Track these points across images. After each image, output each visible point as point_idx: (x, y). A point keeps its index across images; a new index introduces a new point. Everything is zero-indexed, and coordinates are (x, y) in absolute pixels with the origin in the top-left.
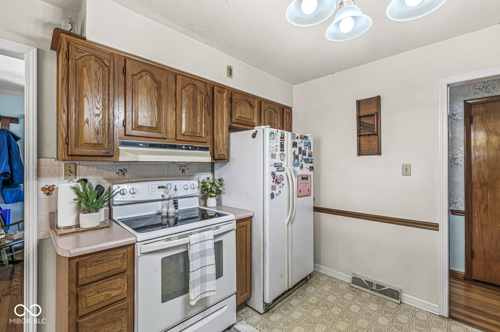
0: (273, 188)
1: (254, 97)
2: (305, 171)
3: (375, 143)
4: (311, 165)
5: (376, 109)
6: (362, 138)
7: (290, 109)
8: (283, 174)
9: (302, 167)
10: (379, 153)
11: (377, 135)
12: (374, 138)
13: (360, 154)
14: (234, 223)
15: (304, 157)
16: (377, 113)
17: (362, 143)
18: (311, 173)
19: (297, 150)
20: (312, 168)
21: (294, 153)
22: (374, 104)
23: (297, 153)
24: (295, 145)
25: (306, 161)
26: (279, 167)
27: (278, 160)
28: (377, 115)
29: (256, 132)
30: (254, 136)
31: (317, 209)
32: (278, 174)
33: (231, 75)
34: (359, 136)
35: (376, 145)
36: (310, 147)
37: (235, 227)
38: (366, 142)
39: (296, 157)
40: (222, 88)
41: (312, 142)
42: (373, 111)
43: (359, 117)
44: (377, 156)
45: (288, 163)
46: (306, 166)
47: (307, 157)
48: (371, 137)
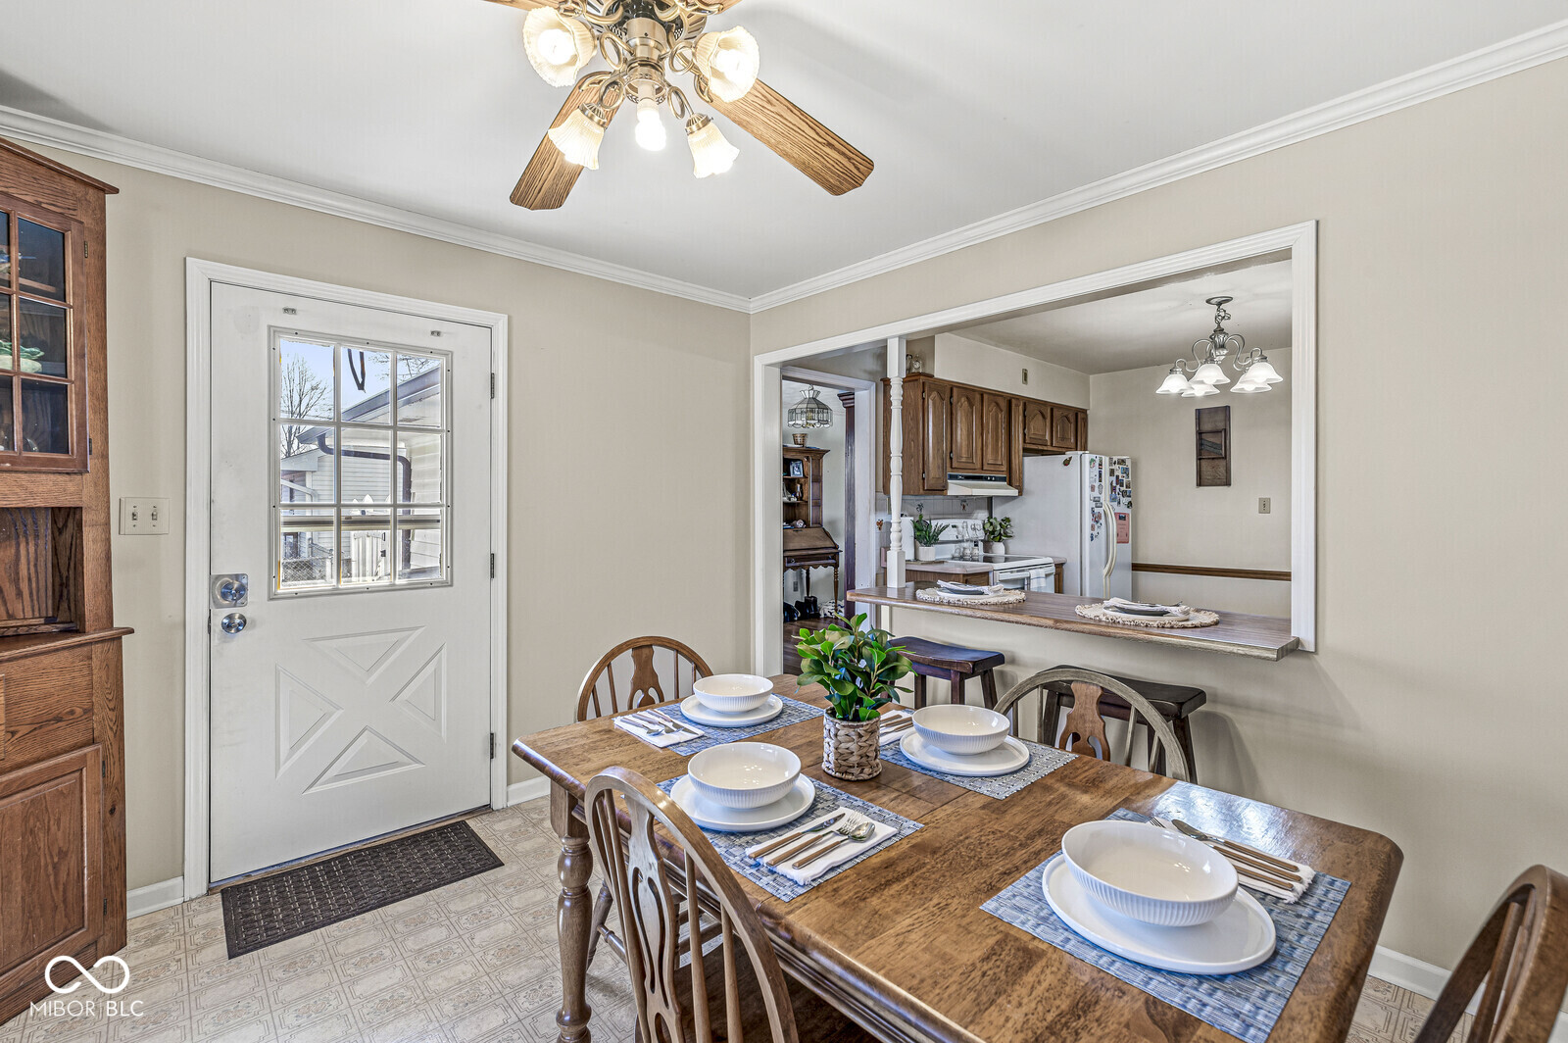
0: (1093, 528)
1: (1045, 403)
2: (1123, 509)
3: (1222, 470)
4: (1130, 499)
5: (1223, 424)
6: (1203, 462)
7: (1084, 411)
8: (1101, 510)
9: (1119, 503)
10: (1228, 483)
11: (1225, 457)
12: (1223, 463)
13: (1200, 484)
14: (1053, 567)
15: (1122, 489)
16: (1225, 430)
17: (1204, 469)
18: (1128, 511)
19: (1114, 478)
20: (1130, 505)
21: (1111, 484)
22: (1221, 416)
23: (1114, 484)
24: (1112, 472)
25: (1124, 494)
26: (1097, 501)
27: (1096, 494)
28: (1225, 432)
29: (1070, 458)
30: (1067, 463)
31: (1136, 567)
32: (1096, 510)
33: (1026, 380)
34: (1199, 459)
35: (1224, 472)
36: (1128, 475)
37: (1054, 571)
38: (1209, 469)
39: (1113, 489)
40: (1018, 398)
41: (1130, 467)
42: (1221, 425)
43: (1200, 433)
44: (1226, 487)
45: (1105, 497)
46: (1125, 500)
47: (1124, 488)
48: (1217, 462)
